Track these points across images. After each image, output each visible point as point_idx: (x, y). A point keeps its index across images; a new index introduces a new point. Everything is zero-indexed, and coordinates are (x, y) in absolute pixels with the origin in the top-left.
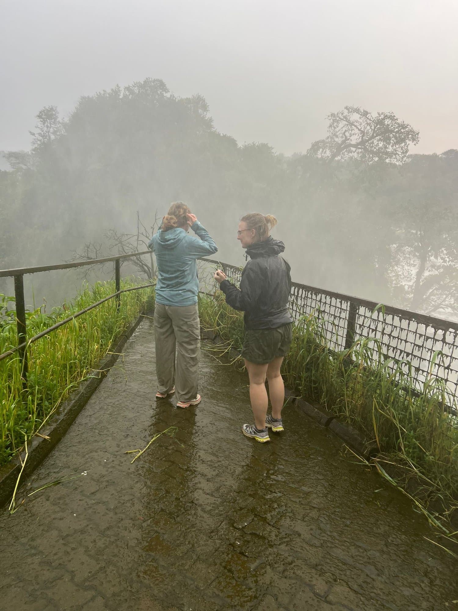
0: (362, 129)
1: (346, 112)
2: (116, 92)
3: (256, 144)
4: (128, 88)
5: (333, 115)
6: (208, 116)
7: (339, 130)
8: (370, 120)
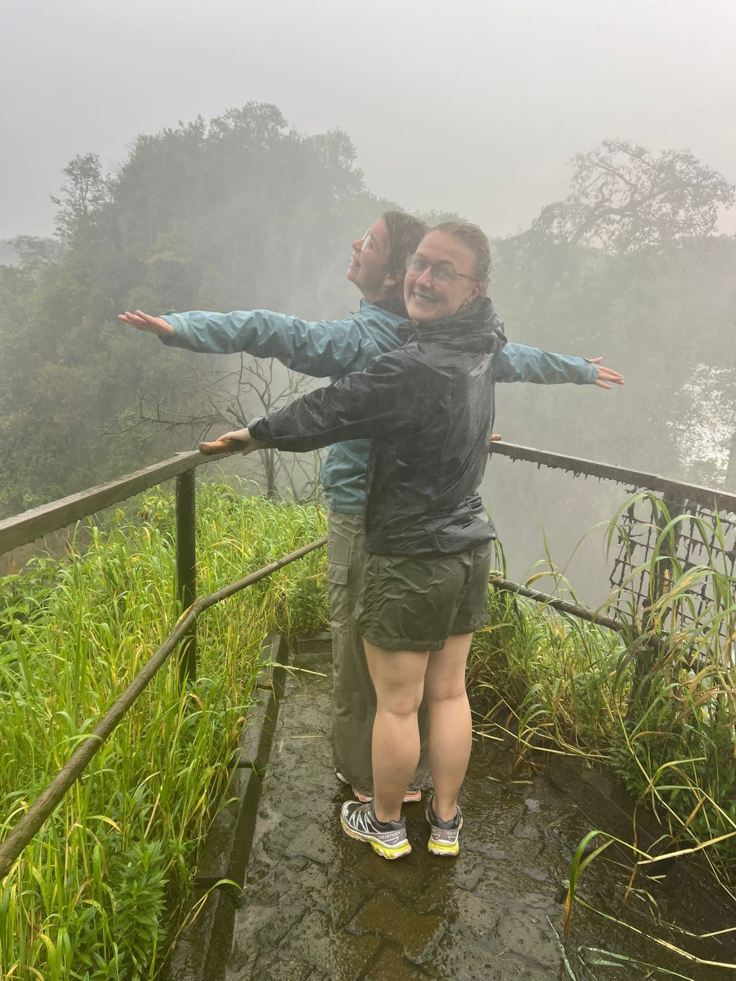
0: (633, 182)
1: (604, 151)
2: (196, 129)
3: (438, 214)
4: (216, 122)
5: (580, 157)
6: (355, 166)
7: (590, 185)
8: (648, 164)
